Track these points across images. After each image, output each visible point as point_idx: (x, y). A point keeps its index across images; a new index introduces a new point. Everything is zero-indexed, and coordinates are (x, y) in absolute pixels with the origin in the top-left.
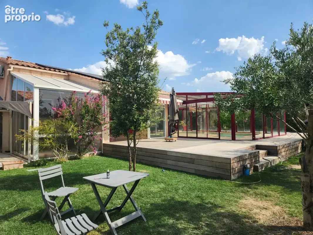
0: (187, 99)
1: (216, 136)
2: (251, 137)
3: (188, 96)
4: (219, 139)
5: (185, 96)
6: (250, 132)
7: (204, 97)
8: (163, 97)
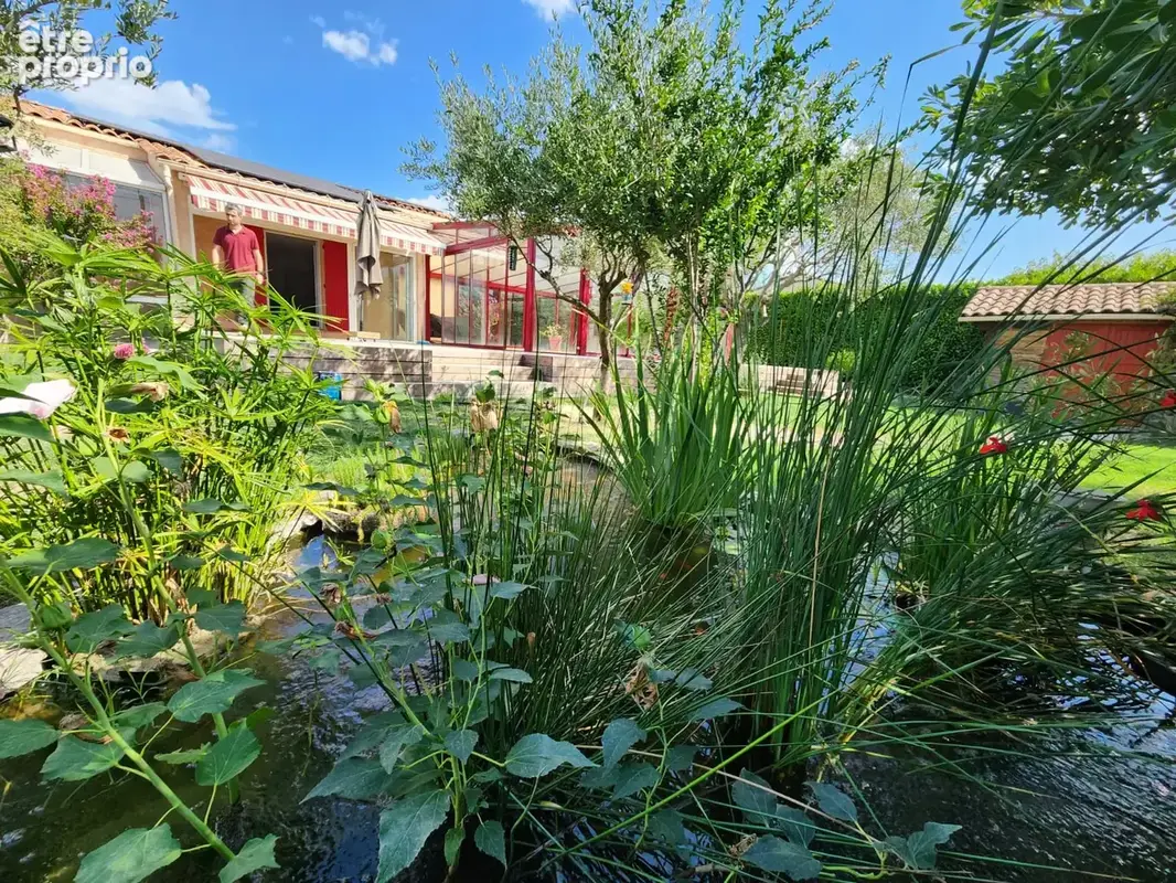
3: (461, 232)
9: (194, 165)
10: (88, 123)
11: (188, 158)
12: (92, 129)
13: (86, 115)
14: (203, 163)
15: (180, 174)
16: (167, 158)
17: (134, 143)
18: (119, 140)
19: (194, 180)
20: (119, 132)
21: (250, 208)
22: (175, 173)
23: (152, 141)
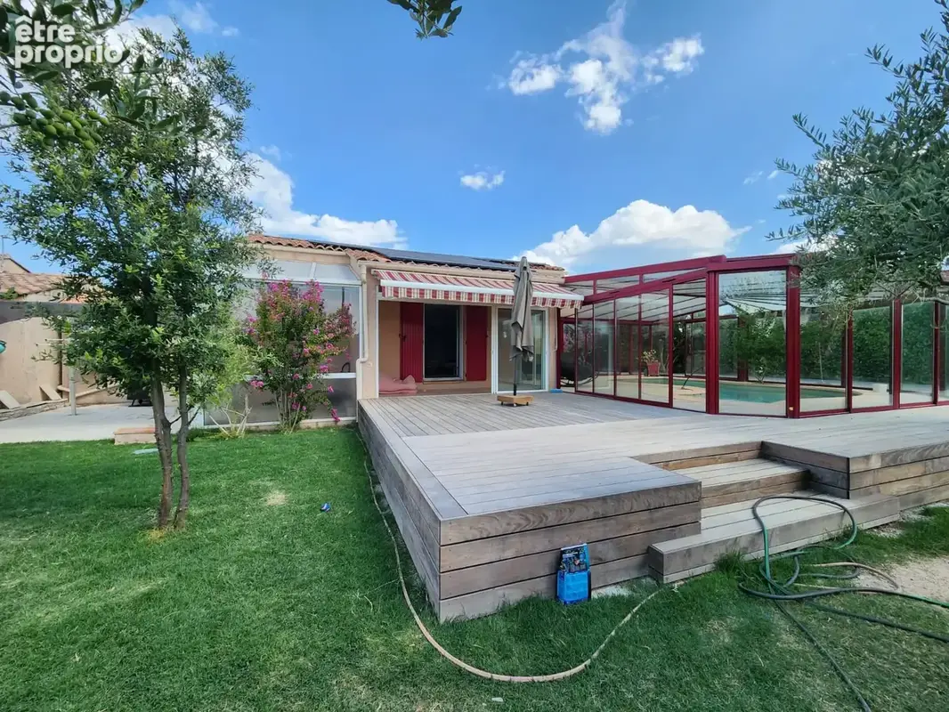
0: (595, 291)
3: (599, 282)
6: (840, 384)
8: (543, 290)
9: (382, 262)
10: (319, 244)
11: (377, 257)
12: (320, 248)
13: (317, 240)
14: (387, 258)
15: (373, 270)
16: (365, 259)
17: (343, 253)
18: (335, 252)
19: (382, 273)
20: (335, 247)
21: (423, 290)
22: (369, 269)
23: (353, 249)
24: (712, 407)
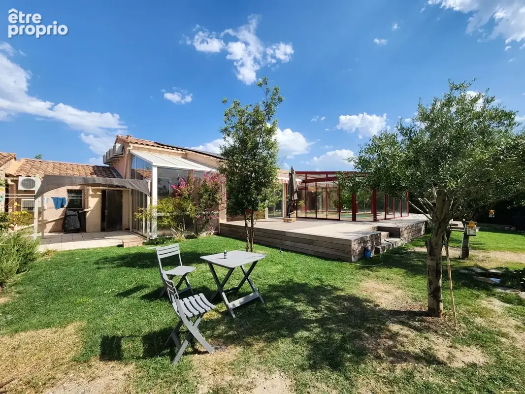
0: (306, 178)
1: (336, 216)
2: (372, 218)
3: (308, 175)
4: (339, 220)
5: (305, 175)
6: (371, 213)
7: (324, 176)
8: (282, 176)
24: (354, 219)
